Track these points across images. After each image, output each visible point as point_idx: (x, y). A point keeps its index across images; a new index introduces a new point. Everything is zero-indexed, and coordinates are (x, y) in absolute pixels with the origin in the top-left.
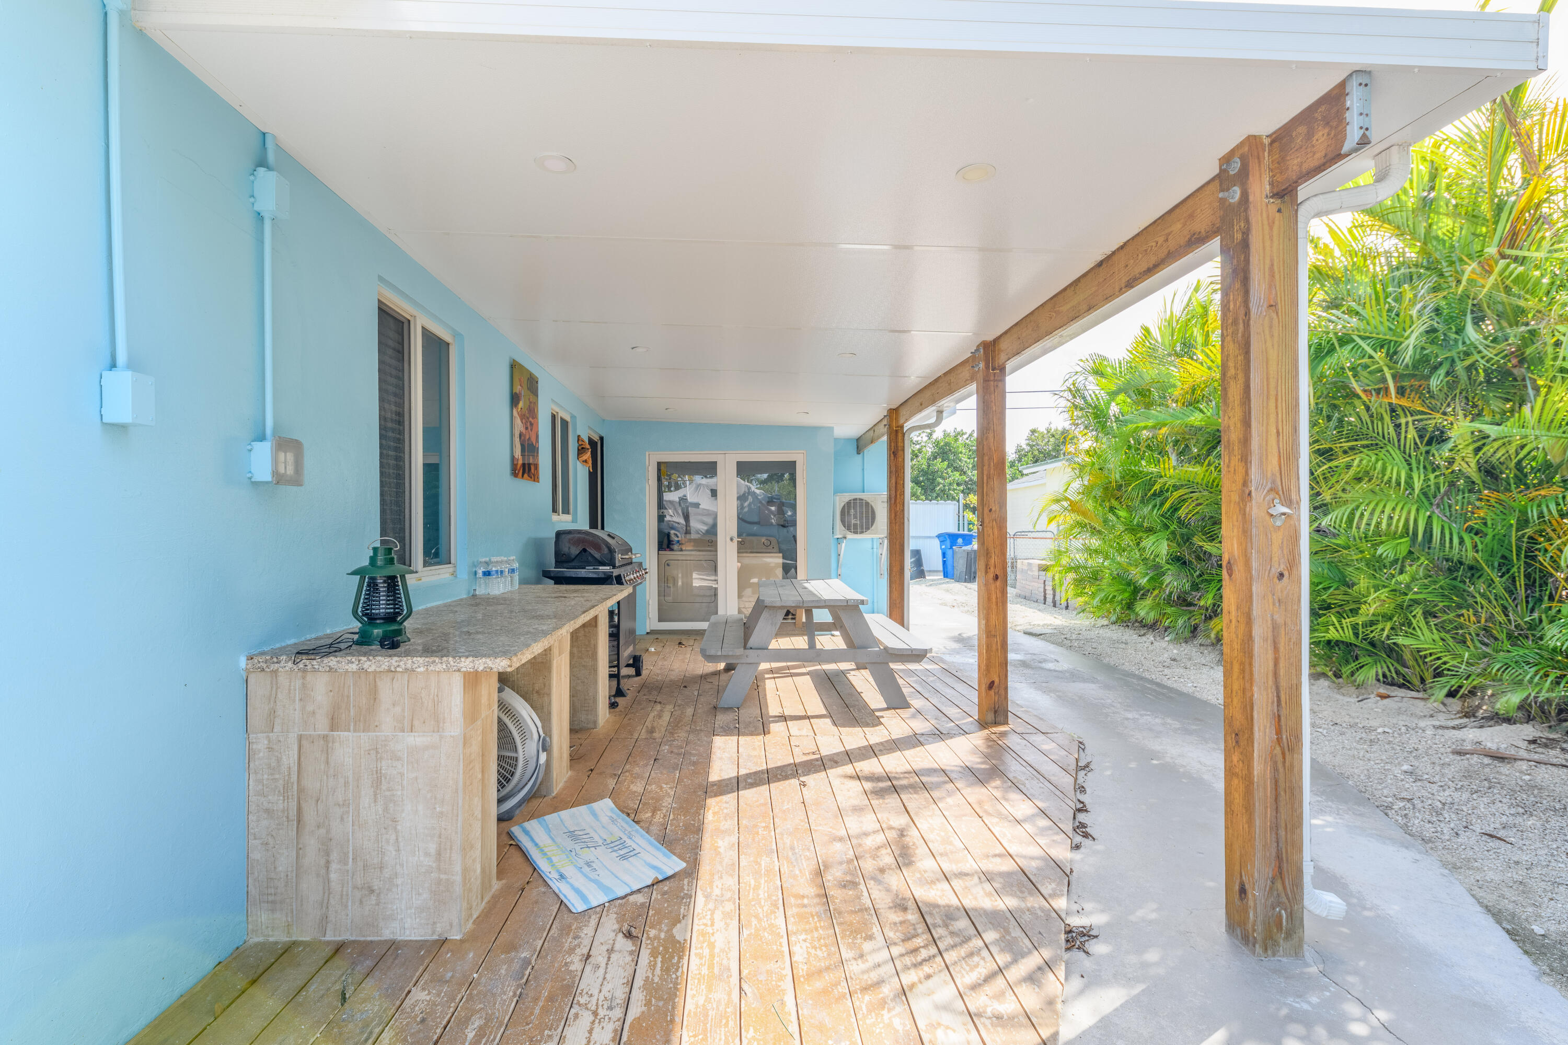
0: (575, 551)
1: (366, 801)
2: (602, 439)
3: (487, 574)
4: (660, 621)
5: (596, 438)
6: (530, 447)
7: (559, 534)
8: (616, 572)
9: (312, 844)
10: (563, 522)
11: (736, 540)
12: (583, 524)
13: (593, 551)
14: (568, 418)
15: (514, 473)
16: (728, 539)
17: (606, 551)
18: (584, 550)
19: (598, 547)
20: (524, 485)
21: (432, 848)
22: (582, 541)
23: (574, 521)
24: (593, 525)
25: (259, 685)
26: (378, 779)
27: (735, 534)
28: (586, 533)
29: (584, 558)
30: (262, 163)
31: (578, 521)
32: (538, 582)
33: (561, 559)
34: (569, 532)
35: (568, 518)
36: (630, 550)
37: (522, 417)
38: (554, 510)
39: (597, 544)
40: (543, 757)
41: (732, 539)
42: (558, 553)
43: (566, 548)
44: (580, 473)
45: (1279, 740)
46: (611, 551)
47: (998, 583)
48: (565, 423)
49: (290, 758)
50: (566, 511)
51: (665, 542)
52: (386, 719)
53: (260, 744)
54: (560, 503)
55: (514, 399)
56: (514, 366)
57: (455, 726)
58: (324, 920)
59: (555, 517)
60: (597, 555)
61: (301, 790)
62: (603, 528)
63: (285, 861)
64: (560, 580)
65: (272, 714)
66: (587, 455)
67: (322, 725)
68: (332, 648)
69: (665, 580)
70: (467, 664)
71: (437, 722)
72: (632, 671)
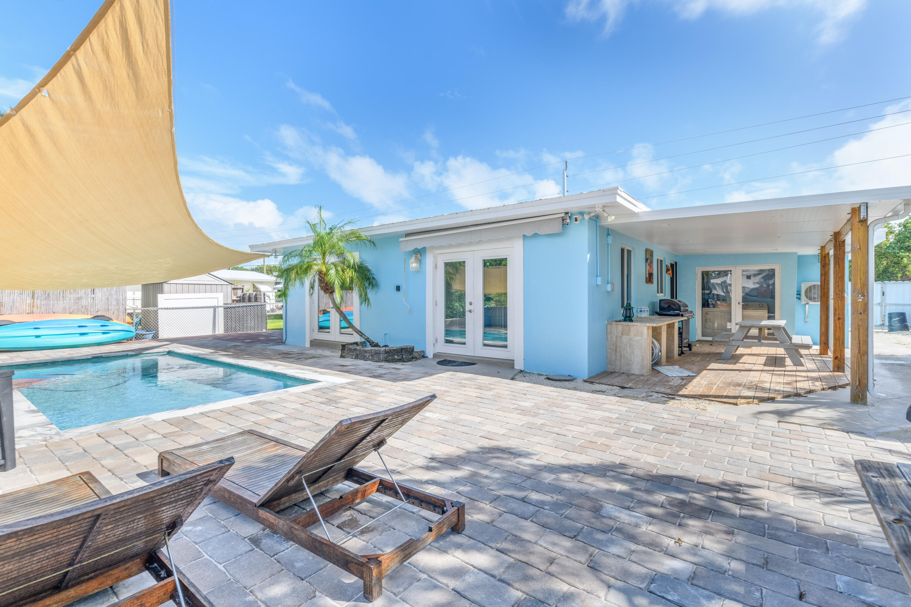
0: (666, 306)
1: (628, 348)
2: (676, 263)
3: (641, 311)
4: (703, 336)
5: (673, 263)
6: (651, 275)
7: (660, 301)
8: (681, 313)
9: (618, 355)
10: (661, 296)
11: (741, 304)
12: (668, 297)
13: (673, 306)
14: (662, 259)
15: (647, 282)
16: (737, 303)
17: (677, 306)
18: (670, 306)
19: (674, 305)
20: (649, 285)
21: (641, 358)
22: (668, 303)
23: (665, 296)
24: (672, 297)
25: (609, 326)
26: (630, 345)
27: (741, 300)
28: (670, 300)
29: (669, 308)
30: (608, 235)
31: (666, 296)
32: (653, 315)
33: (661, 308)
34: (664, 300)
35: (662, 295)
36: (687, 306)
37: (649, 265)
38: (658, 292)
39: (674, 304)
40: (660, 354)
41: (739, 303)
42: (660, 307)
43: (663, 305)
44: (667, 278)
45: (859, 352)
46: (679, 306)
47: (840, 321)
48: (661, 261)
49: (614, 339)
50: (662, 292)
51: (705, 304)
52: (632, 334)
53: (609, 337)
54: (661, 290)
55: (647, 260)
56: (647, 250)
57: (645, 336)
58: (620, 368)
59: (658, 295)
60: (674, 307)
61: (616, 345)
62: (676, 298)
63: (613, 357)
64: (660, 315)
65: (611, 332)
66: (670, 272)
67: (620, 334)
68: (620, 321)
69: (705, 321)
70: (648, 325)
71: (642, 335)
72: (687, 349)
